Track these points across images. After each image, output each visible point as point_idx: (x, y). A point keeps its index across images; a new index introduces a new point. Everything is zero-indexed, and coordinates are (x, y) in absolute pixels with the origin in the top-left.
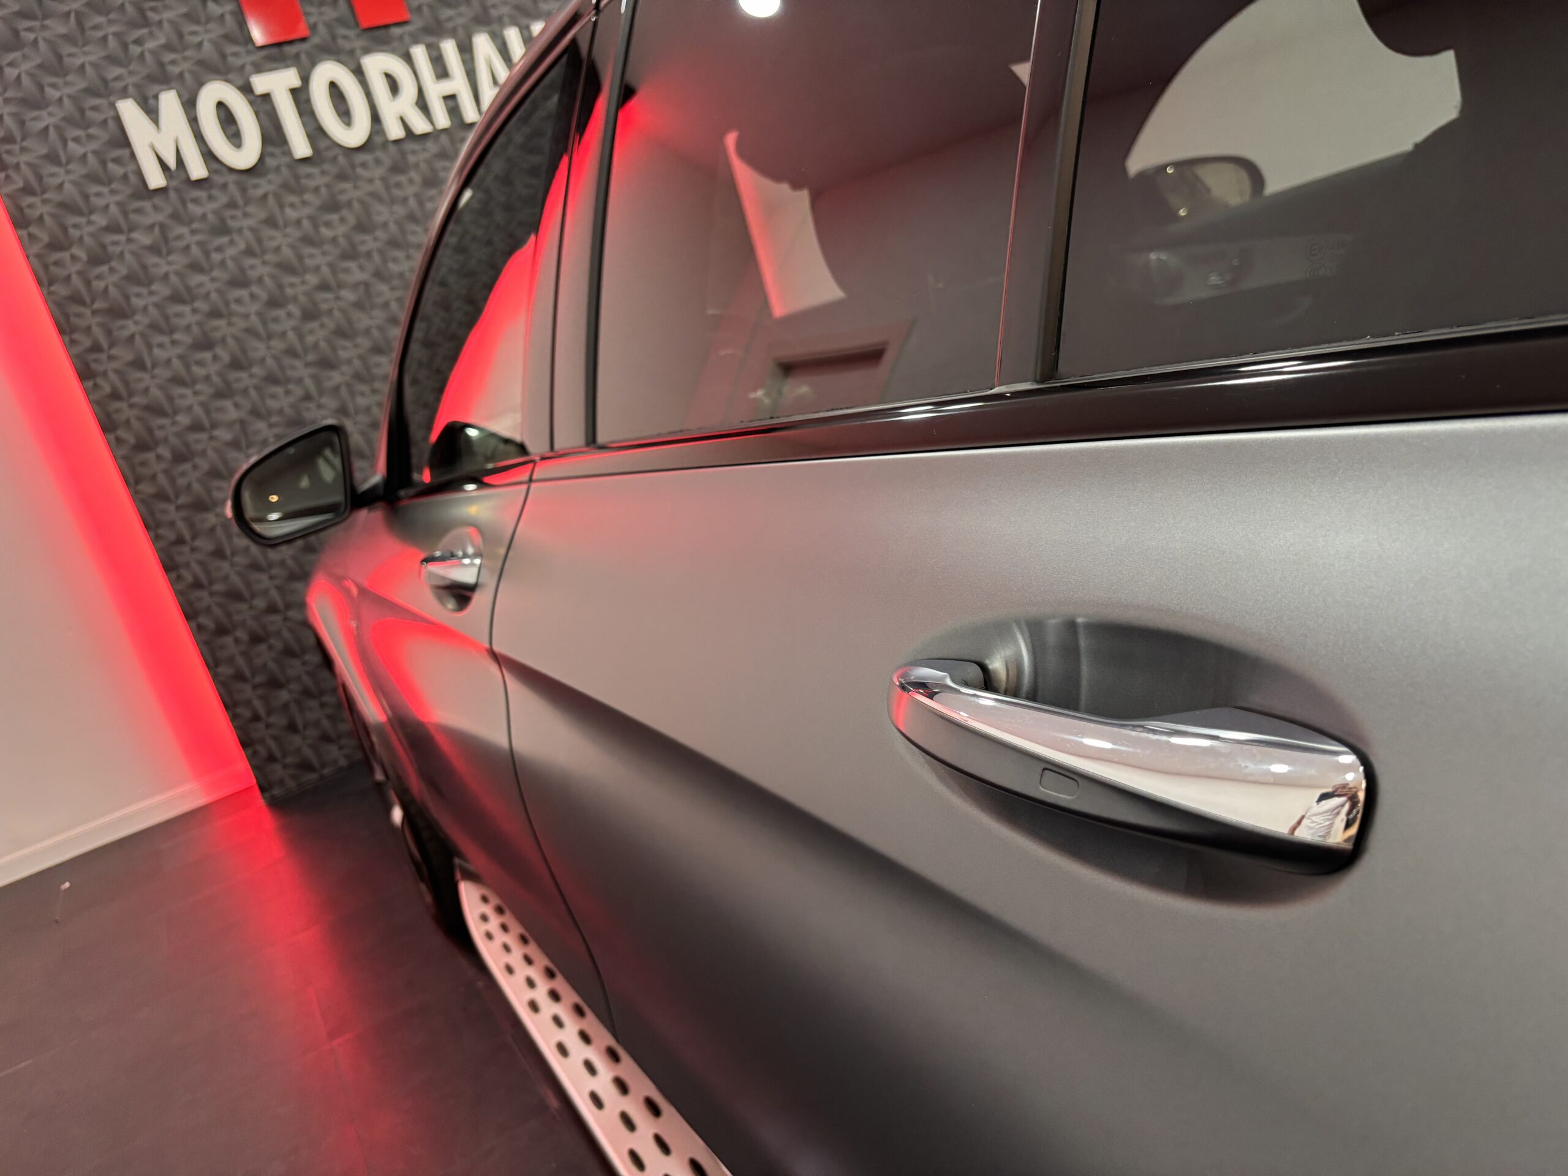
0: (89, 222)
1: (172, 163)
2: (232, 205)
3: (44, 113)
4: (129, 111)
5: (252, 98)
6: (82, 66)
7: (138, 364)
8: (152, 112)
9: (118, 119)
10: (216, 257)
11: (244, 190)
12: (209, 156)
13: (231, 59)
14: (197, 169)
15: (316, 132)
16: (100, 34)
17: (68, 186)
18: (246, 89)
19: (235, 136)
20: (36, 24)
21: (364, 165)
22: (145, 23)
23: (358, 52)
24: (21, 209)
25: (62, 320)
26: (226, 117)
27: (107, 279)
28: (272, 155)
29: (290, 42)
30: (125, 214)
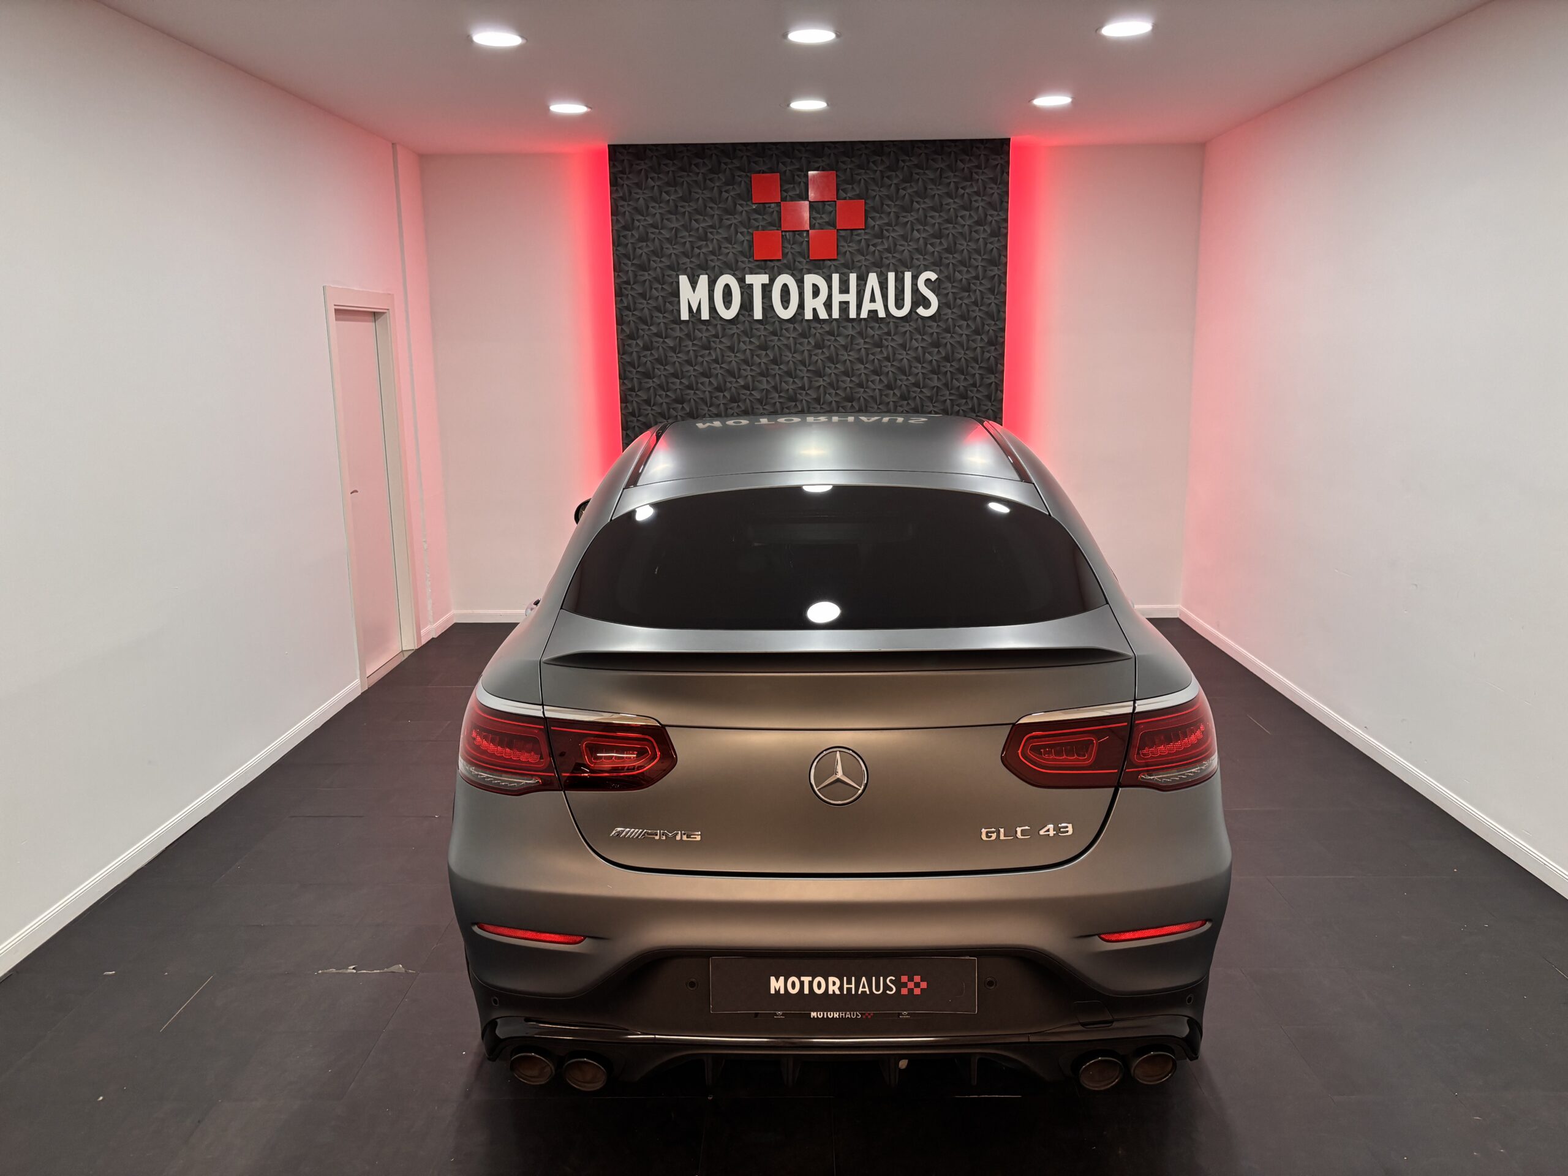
0: (649, 329)
1: (695, 311)
2: (716, 336)
3: (646, 273)
4: (684, 280)
5: (744, 284)
6: (671, 254)
7: (647, 402)
8: (694, 284)
9: (678, 283)
10: (700, 359)
11: (724, 329)
12: (713, 309)
13: (740, 263)
14: (705, 315)
15: (768, 307)
16: (685, 240)
17: (646, 310)
18: (741, 280)
19: (728, 303)
20: (658, 231)
21: (785, 329)
22: (706, 239)
23: (804, 270)
24: (622, 316)
25: (622, 371)
26: (727, 292)
27: (648, 358)
28: (742, 314)
29: (771, 261)
30: (666, 329)
